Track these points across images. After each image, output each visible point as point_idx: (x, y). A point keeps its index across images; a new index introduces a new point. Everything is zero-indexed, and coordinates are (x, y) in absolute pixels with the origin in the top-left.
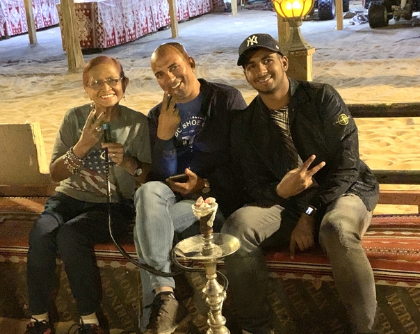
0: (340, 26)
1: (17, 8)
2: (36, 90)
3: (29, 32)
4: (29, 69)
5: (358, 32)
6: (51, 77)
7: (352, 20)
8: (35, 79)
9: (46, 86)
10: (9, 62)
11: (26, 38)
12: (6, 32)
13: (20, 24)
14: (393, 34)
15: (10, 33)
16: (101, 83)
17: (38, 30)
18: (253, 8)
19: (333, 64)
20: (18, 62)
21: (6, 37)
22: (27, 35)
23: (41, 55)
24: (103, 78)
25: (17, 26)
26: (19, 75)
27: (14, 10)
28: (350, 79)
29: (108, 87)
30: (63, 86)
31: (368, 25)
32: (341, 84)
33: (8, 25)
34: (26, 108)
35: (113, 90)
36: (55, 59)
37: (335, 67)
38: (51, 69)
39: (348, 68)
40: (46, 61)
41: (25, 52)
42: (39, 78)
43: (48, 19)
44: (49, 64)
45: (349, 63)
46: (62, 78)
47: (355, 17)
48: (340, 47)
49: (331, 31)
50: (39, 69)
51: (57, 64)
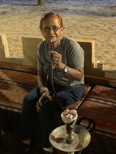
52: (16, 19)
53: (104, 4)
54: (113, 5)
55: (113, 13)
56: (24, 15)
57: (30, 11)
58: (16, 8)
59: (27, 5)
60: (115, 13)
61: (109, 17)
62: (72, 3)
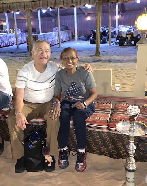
0: (110, 45)
1: (13, 37)
2: (20, 61)
3: (17, 44)
4: (18, 55)
5: (116, 47)
6: (25, 57)
7: (113, 43)
8: (20, 57)
9: (24, 60)
10: (11, 53)
11: (16, 46)
12: (9, 44)
13: (13, 42)
14: (127, 48)
15: (11, 45)
16: (68, 59)
17: (19, 44)
18: (81, 40)
19: (112, 56)
20: (14, 52)
21: (10, 46)
22: (16, 45)
23: (21, 51)
24: (69, 56)
25: (12, 43)
26: (15, 56)
27: (12, 38)
28: (119, 60)
29: (71, 61)
30: (29, 60)
31: (118, 45)
32: (117, 62)
33: (10, 42)
34: (19, 66)
35: (73, 62)
36: (25, 52)
37: (113, 56)
38: (24, 55)
39: (118, 57)
40: (22, 53)
41: (16, 50)
42: (21, 57)
43: (21, 41)
44: (23, 53)
45: (117, 56)
46: (28, 58)
47: (114, 43)
48: (112, 51)
49: (107, 46)
50: (20, 55)
51: (26, 53)
52: (15, 66)
53: (84, 54)
54: (91, 55)
55: (93, 60)
56: (21, 64)
57: (25, 60)
58: (12, 59)
59: (20, 56)
60: (95, 60)
61: (92, 63)
62: (57, 54)
